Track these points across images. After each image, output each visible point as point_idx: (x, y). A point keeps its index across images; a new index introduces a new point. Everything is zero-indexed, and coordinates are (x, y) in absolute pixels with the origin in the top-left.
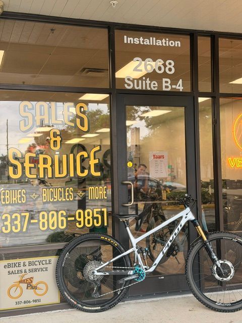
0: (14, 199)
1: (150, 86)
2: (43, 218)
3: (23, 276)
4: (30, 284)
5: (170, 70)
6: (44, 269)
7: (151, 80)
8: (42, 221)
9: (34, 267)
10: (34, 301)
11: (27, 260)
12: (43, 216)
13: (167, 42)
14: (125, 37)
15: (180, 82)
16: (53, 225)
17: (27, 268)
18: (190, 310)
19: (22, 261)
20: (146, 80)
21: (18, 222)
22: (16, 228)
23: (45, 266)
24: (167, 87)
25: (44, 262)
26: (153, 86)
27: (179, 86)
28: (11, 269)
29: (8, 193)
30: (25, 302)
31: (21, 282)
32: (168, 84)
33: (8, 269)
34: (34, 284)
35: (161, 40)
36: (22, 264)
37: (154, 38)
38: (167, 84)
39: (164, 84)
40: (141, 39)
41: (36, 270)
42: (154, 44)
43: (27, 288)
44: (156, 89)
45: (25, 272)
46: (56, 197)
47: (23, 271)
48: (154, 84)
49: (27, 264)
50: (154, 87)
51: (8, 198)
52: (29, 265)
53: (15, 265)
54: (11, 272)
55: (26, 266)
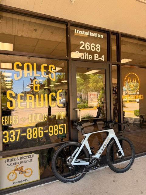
0: (10, 122)
1: (88, 58)
2: (29, 132)
3: (17, 166)
4: (21, 171)
6: (30, 161)
7: (89, 54)
8: (28, 134)
9: (24, 160)
10: (24, 181)
11: (19, 157)
13: (97, 35)
14: (76, 30)
15: (103, 56)
16: (35, 136)
19: (16, 157)
20: (86, 54)
21: (13, 136)
22: (12, 139)
23: (30, 159)
24: (97, 58)
25: (29, 157)
27: (102, 58)
28: (9, 163)
30: (19, 182)
31: (16, 170)
32: (97, 57)
33: (7, 163)
34: (24, 170)
35: (94, 33)
36: (16, 159)
37: (90, 32)
39: (95, 57)
40: (84, 32)
41: (25, 162)
42: (90, 35)
43: (20, 173)
45: (18, 163)
46: (36, 119)
47: (17, 163)
48: (90, 56)
50: (90, 58)
52: (20, 159)
53: (12, 160)
54: (9, 165)
55: (18, 160)
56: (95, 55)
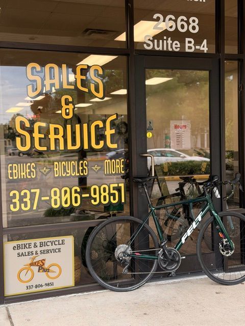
0: (22, 174)
1: (172, 47)
2: (55, 195)
3: (34, 259)
4: (41, 267)
5: (194, 28)
6: (57, 251)
7: (173, 40)
8: (54, 198)
9: (46, 248)
10: (46, 285)
11: (38, 241)
12: (55, 192)
15: (205, 42)
16: (66, 202)
17: (39, 249)
18: (217, 293)
19: (32, 241)
20: (167, 40)
21: (27, 200)
22: (26, 206)
23: (58, 247)
24: (190, 48)
25: (57, 243)
26: (175, 46)
27: (204, 47)
28: (21, 251)
29: (15, 167)
30: (36, 286)
31: (32, 264)
32: (192, 45)
33: (17, 251)
34: (46, 266)
36: (32, 245)
38: (190, 45)
39: (187, 45)
41: (48, 251)
43: (39, 271)
44: (178, 50)
45: (36, 253)
46: (68, 171)
47: (34, 253)
48: (176, 44)
49: (38, 244)
50: (176, 48)
51: (15, 173)
52: (40, 246)
53: (25, 246)
54: (20, 254)
55: (37, 247)
56: (187, 40)
